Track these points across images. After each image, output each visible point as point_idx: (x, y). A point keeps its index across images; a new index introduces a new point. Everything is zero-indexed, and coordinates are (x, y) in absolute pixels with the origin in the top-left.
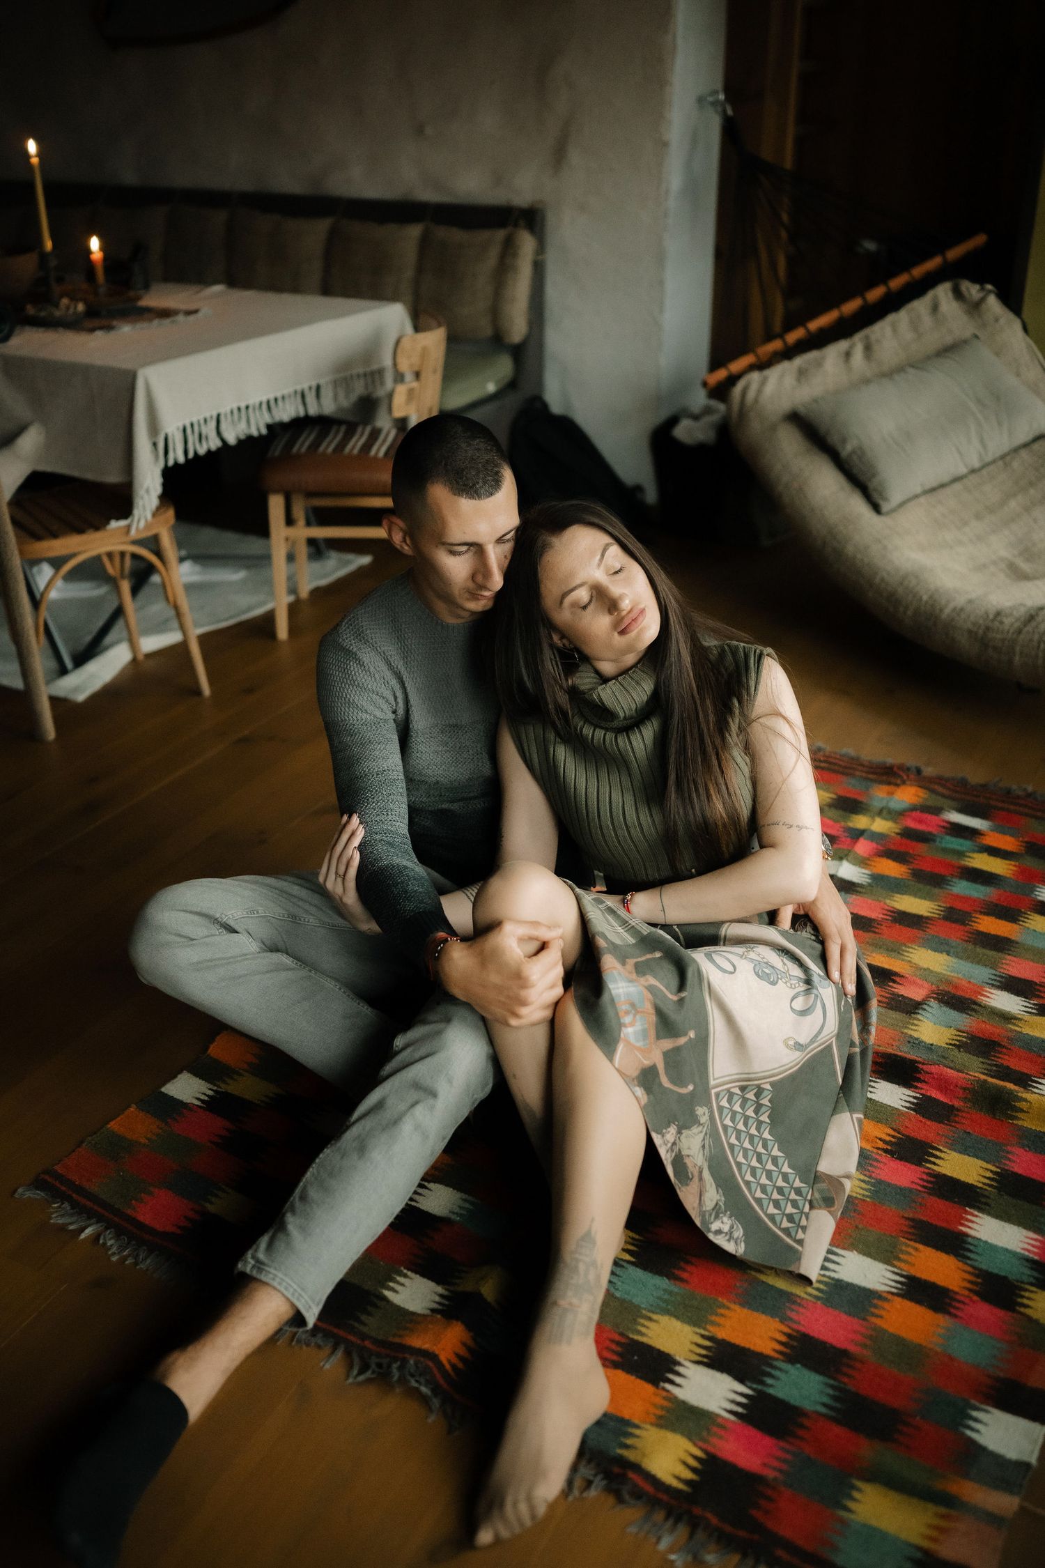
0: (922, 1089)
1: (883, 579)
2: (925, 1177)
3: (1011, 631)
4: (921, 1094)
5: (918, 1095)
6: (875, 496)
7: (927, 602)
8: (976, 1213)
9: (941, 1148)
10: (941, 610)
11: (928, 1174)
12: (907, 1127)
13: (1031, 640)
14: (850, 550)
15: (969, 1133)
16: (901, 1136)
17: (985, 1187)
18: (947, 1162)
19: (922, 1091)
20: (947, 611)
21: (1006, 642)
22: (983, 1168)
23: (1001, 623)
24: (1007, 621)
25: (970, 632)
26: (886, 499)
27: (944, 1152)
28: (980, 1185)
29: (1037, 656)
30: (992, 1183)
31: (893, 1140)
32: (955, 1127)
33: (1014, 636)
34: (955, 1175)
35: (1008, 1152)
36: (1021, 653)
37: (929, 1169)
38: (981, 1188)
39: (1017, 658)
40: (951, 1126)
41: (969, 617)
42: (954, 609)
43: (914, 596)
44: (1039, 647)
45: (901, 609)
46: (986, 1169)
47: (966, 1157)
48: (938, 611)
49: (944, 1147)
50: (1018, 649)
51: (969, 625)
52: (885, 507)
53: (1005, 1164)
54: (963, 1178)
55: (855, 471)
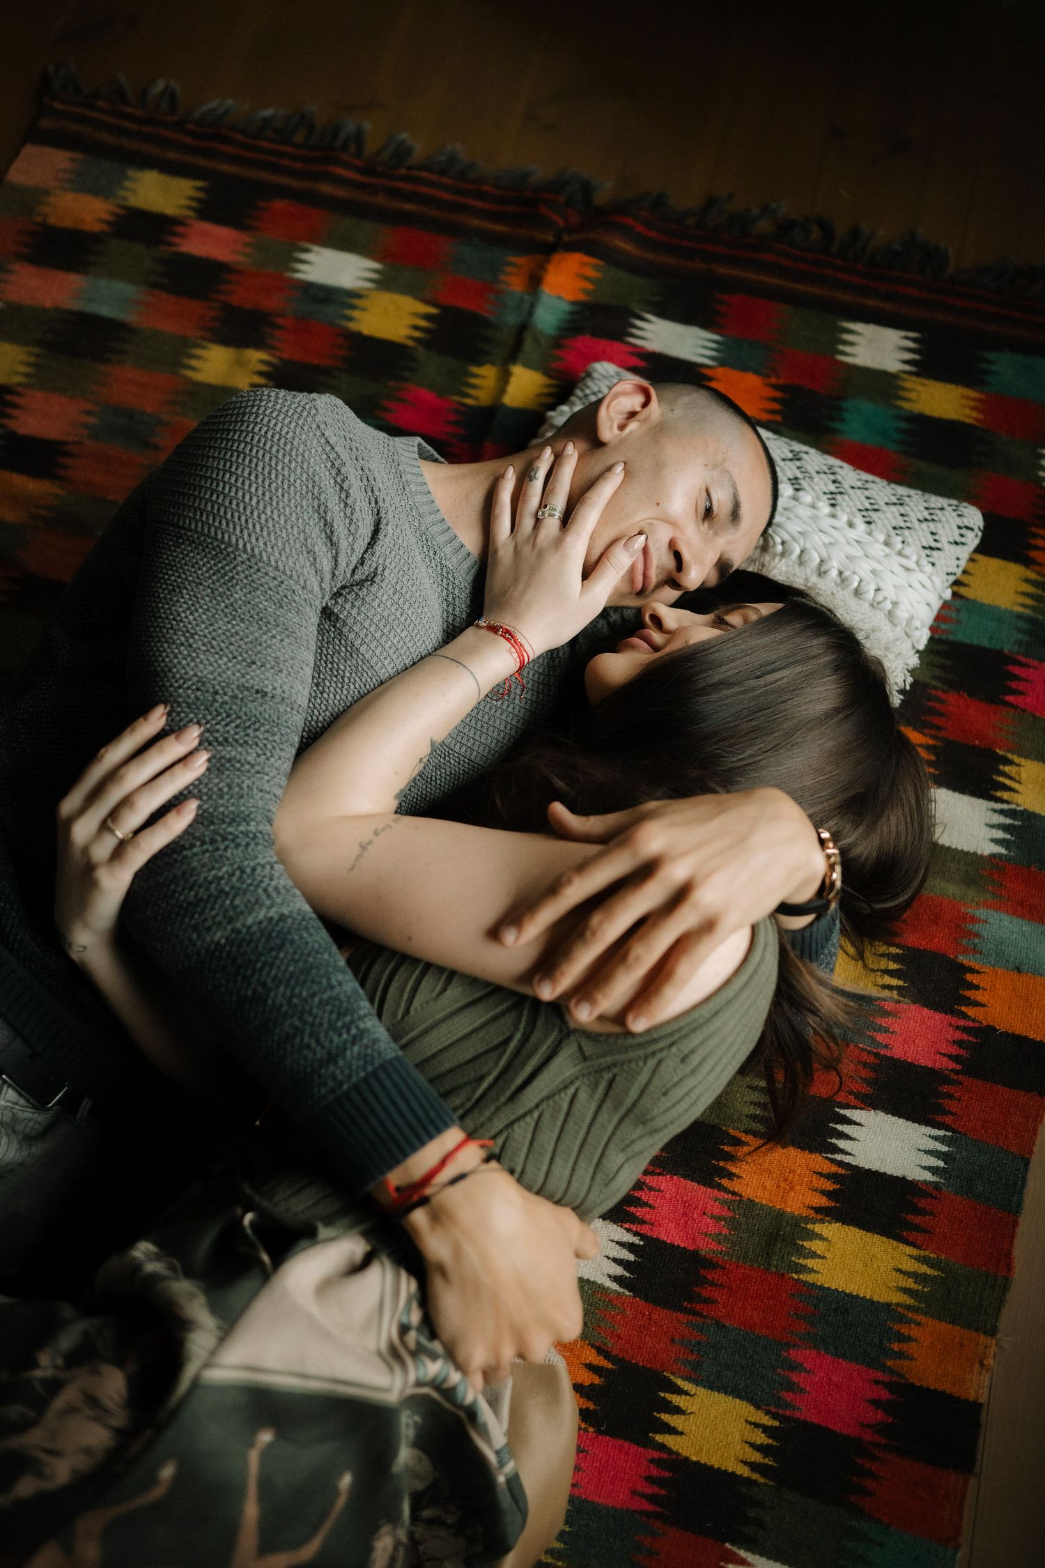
0: (642, 1222)
2: (655, 1472)
4: (642, 1236)
5: (636, 1240)
8: (742, 1553)
9: (679, 1382)
11: (657, 1462)
12: (619, 1336)
15: (724, 1326)
16: (610, 1366)
17: (755, 1476)
18: (692, 1416)
19: (645, 1229)
22: (751, 1423)
27: (686, 1393)
28: (745, 1472)
30: (766, 1461)
31: (597, 1380)
32: (702, 1316)
34: (704, 1459)
35: (792, 1367)
37: (663, 1447)
38: (748, 1481)
40: (697, 1314)
46: (757, 1425)
47: (722, 1396)
49: (685, 1378)
53: (788, 1405)
54: (715, 1462)
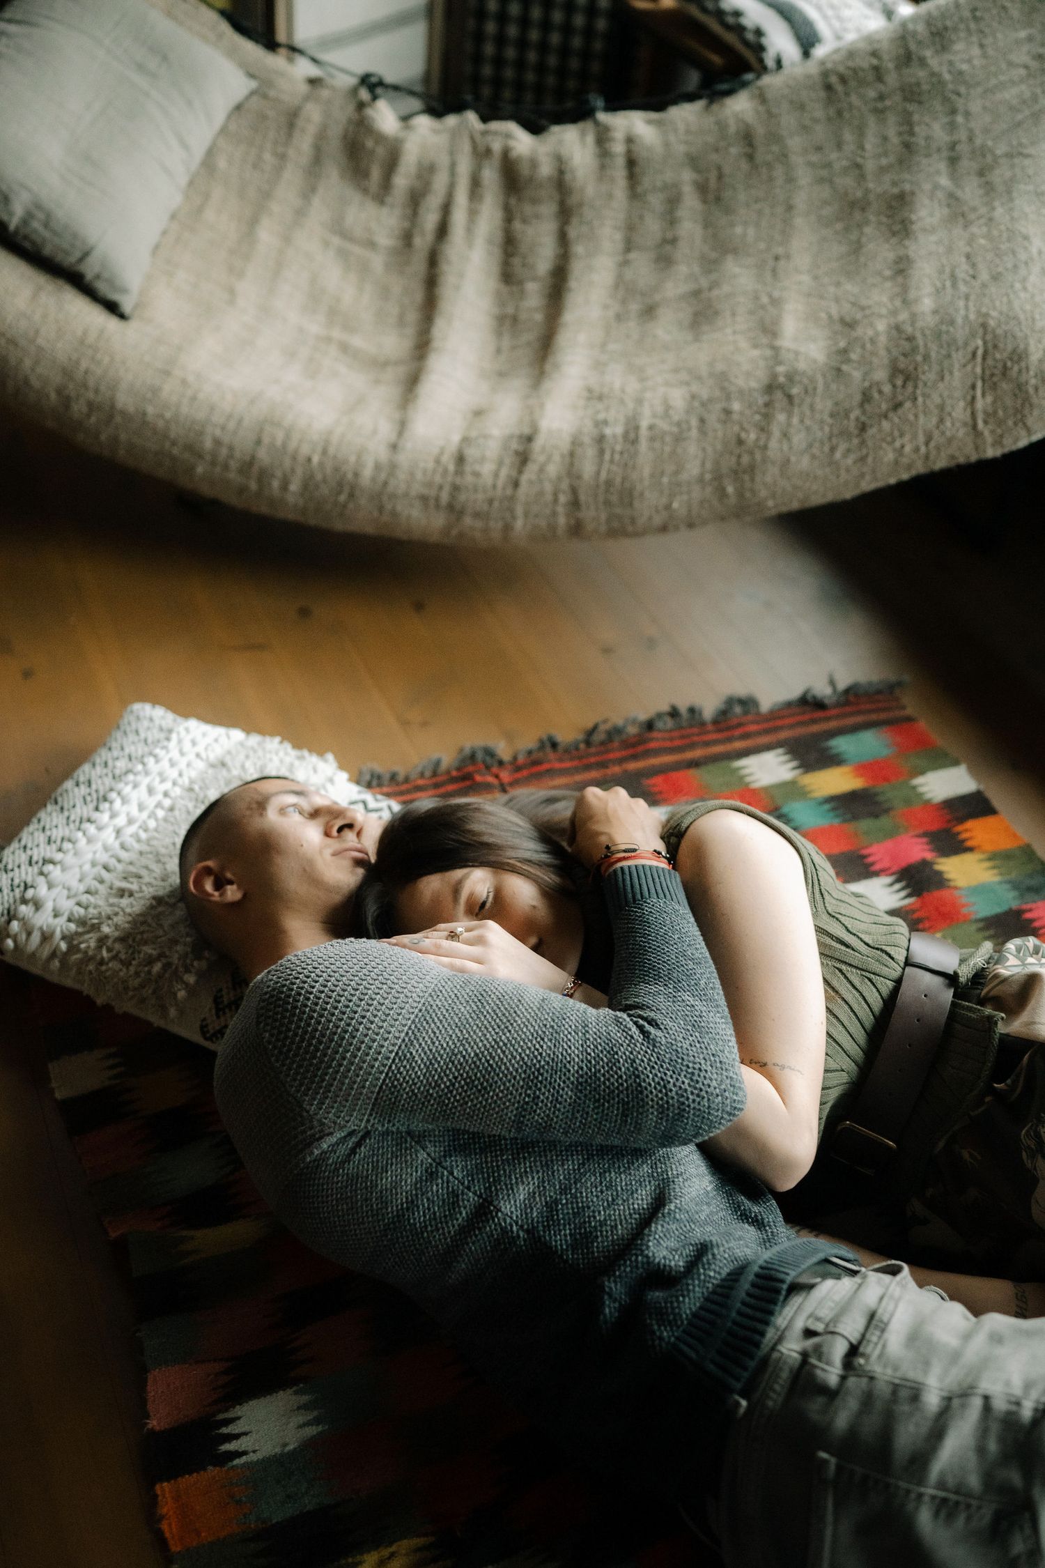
1: (217, 442)
3: (500, 483)
6: (102, 288)
7: (321, 464)
10: (356, 475)
13: (541, 493)
14: (124, 400)
20: (367, 473)
21: (496, 504)
23: (477, 475)
24: (487, 469)
25: (424, 499)
26: (124, 291)
29: (554, 514)
33: (509, 492)
36: (526, 515)
39: (519, 524)
41: (412, 474)
42: (378, 467)
43: (294, 458)
44: (556, 501)
45: (276, 484)
48: (350, 476)
50: (519, 511)
51: (416, 489)
52: (127, 305)
55: (47, 251)
